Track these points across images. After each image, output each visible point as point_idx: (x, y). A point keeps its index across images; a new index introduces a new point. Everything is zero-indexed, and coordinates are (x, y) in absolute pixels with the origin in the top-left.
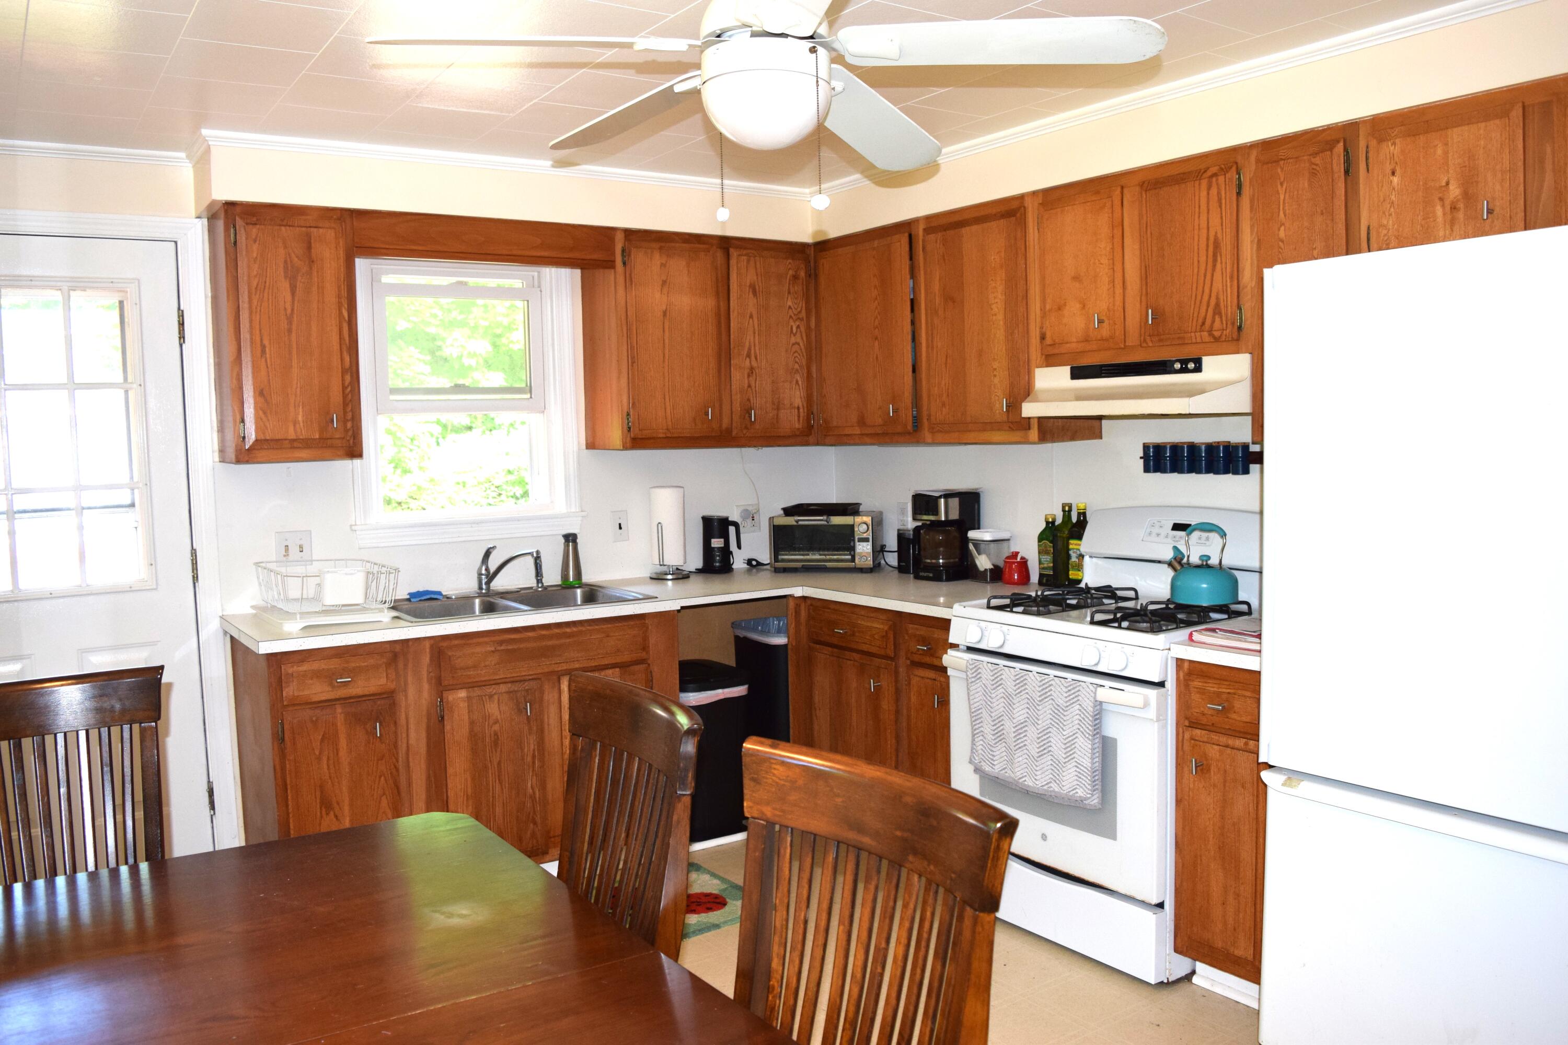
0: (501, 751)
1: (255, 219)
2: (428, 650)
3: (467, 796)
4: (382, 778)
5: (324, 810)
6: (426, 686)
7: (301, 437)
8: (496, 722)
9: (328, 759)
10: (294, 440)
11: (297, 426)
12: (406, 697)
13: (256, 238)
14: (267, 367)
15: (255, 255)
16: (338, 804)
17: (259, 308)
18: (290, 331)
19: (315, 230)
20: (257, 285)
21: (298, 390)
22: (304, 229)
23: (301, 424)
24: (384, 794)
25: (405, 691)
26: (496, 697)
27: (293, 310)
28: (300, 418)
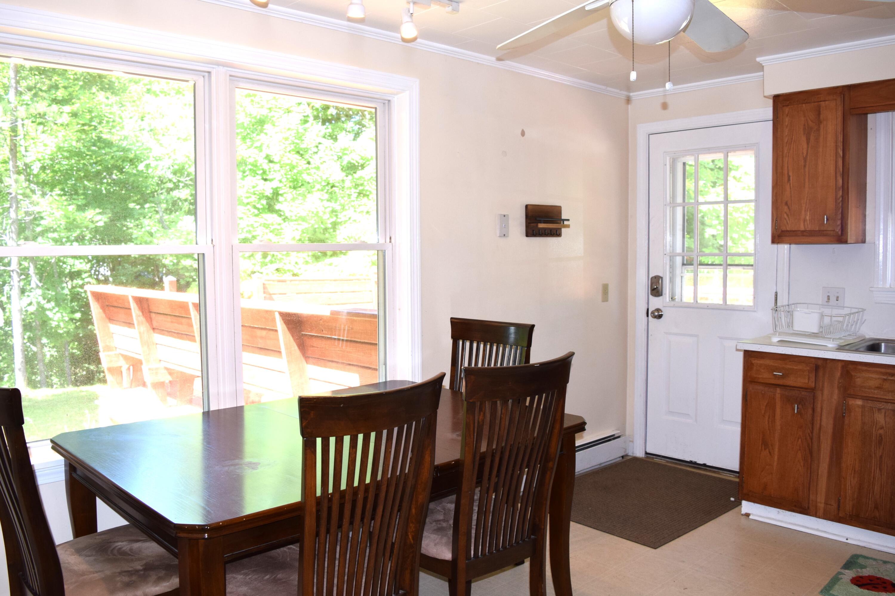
0: (883, 448)
1: (788, 102)
2: (840, 368)
3: (855, 471)
4: (800, 440)
5: (763, 446)
6: (836, 391)
7: (808, 230)
8: (882, 428)
9: (769, 418)
10: (803, 231)
11: (806, 223)
12: (822, 394)
13: (788, 113)
14: (791, 188)
15: (787, 124)
16: (772, 446)
17: (787, 154)
18: (805, 166)
19: (823, 103)
20: (787, 141)
21: (808, 201)
22: (816, 104)
23: (808, 222)
24: (800, 450)
25: (822, 390)
26: (883, 411)
27: (807, 153)
28: (808, 218)
